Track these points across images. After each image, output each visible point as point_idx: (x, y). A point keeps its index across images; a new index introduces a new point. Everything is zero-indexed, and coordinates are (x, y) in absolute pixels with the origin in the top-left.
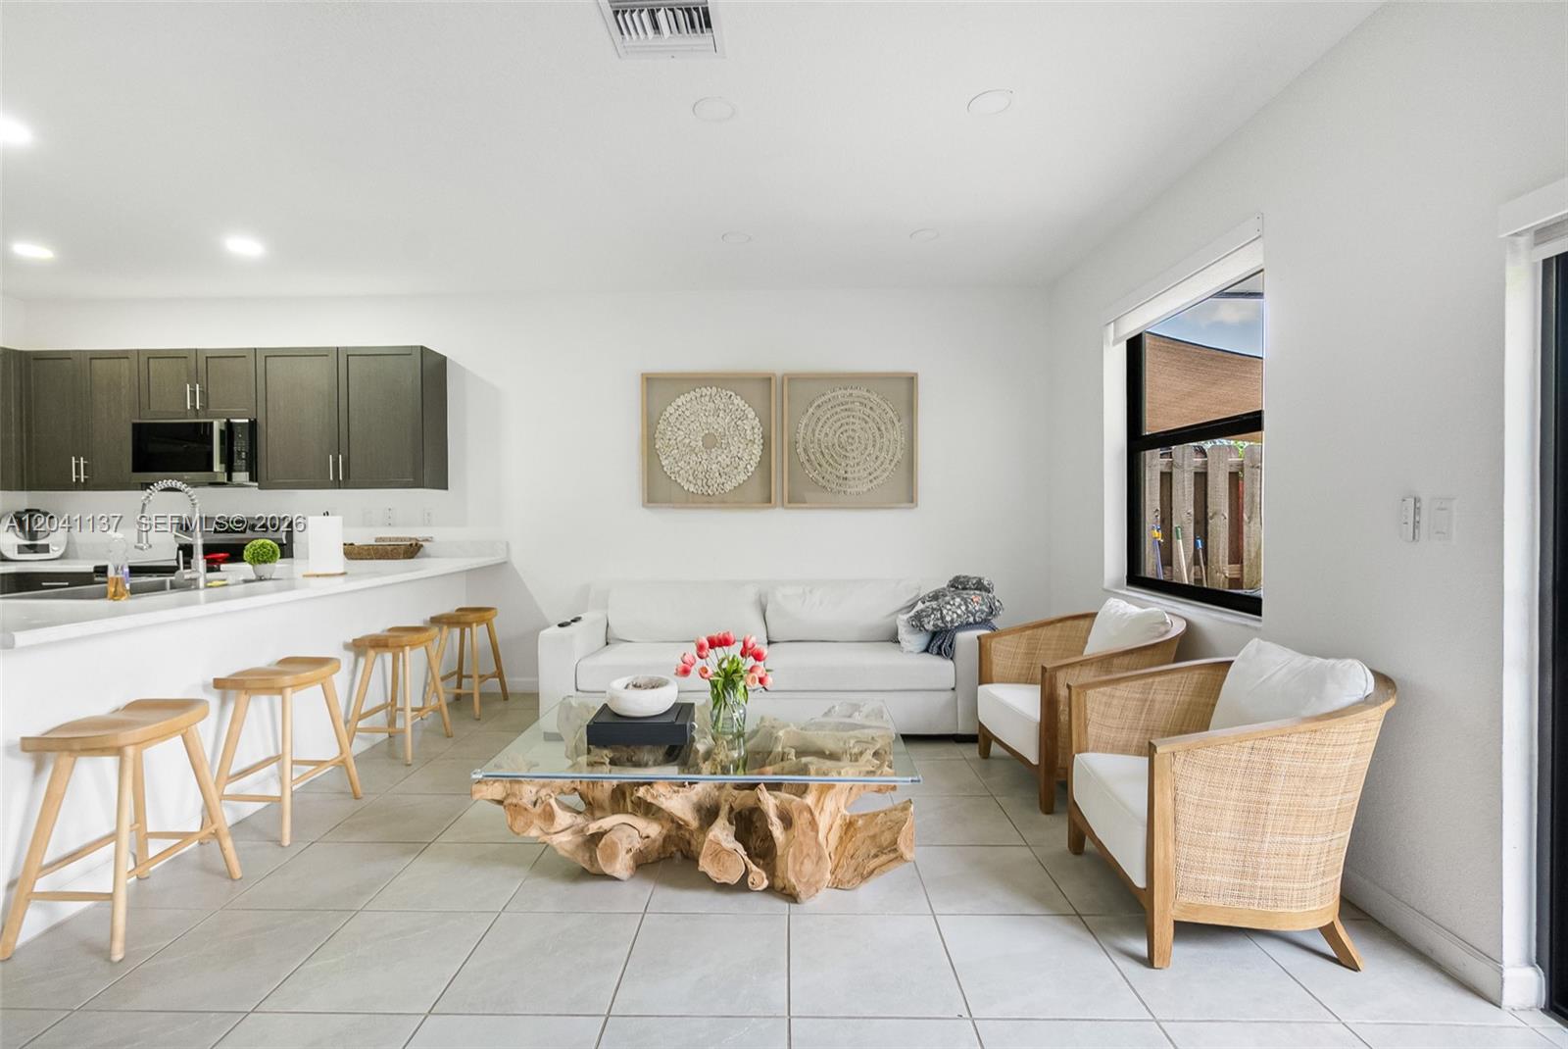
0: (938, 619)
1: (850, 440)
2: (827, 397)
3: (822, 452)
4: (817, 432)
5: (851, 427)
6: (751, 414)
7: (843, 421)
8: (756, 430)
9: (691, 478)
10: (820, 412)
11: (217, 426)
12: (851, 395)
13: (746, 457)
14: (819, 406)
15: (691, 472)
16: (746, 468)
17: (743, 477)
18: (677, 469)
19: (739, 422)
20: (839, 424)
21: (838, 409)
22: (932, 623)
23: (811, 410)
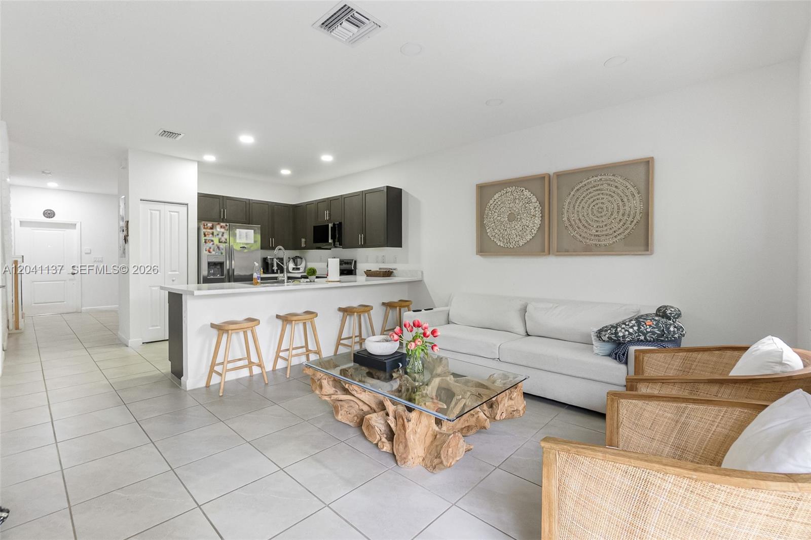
0: (612, 334)
1: (600, 210)
2: (583, 183)
3: (580, 219)
4: (576, 207)
5: (601, 201)
6: (534, 199)
7: (596, 198)
8: (537, 209)
9: (501, 239)
10: (579, 193)
11: (330, 225)
12: (601, 179)
13: (531, 225)
14: (578, 190)
15: (501, 235)
16: (531, 231)
17: (529, 237)
18: (494, 234)
19: (527, 205)
20: (592, 200)
21: (591, 190)
22: (607, 336)
23: (572, 193)
